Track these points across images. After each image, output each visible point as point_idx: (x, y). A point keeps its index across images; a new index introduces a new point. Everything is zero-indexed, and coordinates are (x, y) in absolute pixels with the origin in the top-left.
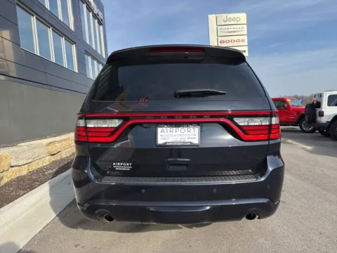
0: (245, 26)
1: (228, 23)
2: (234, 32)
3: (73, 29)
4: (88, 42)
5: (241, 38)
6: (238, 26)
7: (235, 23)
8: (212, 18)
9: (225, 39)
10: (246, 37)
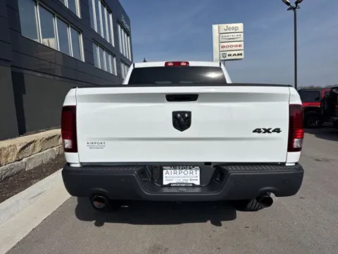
0: (242, 34)
1: (228, 31)
2: (233, 39)
3: (79, 16)
4: (96, 30)
5: (238, 43)
6: (236, 34)
7: (234, 31)
8: (215, 27)
9: (225, 44)
10: (242, 43)
